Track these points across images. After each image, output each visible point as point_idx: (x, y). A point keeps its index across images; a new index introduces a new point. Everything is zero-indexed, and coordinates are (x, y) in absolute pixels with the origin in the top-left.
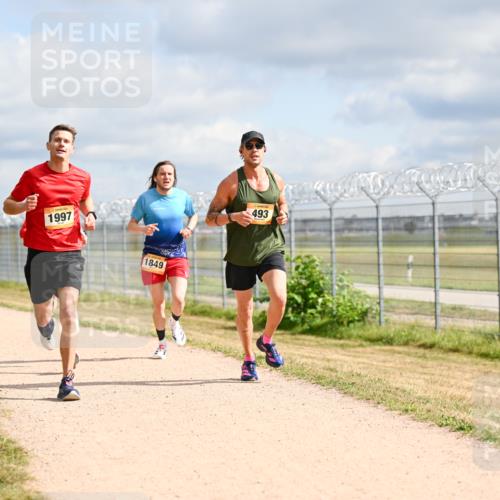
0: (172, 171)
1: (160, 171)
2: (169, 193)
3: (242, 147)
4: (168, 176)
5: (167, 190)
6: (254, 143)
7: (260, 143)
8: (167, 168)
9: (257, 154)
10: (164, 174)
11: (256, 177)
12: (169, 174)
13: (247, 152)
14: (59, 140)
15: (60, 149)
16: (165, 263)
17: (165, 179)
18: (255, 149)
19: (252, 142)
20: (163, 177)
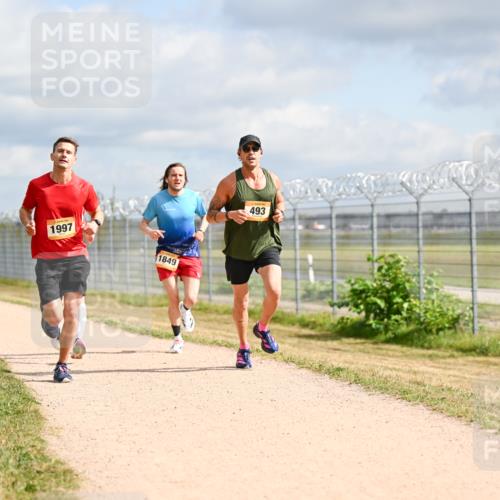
0: (183, 173)
1: (172, 173)
2: (180, 194)
3: (240, 150)
4: (179, 177)
5: (178, 190)
6: (251, 146)
7: (257, 146)
8: (178, 170)
9: (254, 156)
10: (175, 175)
11: (254, 178)
12: (180, 175)
13: (245, 155)
14: (62, 151)
16: (178, 261)
17: (177, 180)
18: (252, 152)
19: (249, 145)
20: (174, 178)
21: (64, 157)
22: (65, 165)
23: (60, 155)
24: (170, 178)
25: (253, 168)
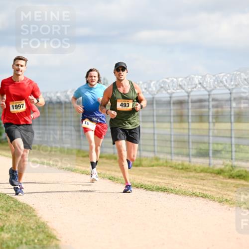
0: (96, 75)
1: (90, 75)
3: (115, 70)
4: (94, 78)
6: (120, 69)
7: (124, 69)
8: (93, 74)
9: (122, 74)
11: (123, 86)
13: (117, 73)
14: (18, 65)
15: (18, 70)
18: (121, 72)
19: (120, 68)
21: (19, 69)
22: (20, 73)
23: (17, 67)
25: (122, 80)
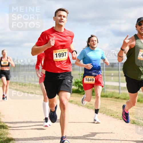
0: (96, 40)
1: (91, 40)
2: (95, 49)
4: (95, 42)
5: (95, 48)
8: (94, 39)
10: (93, 41)
12: (95, 41)
14: (60, 16)
15: (61, 21)
16: (94, 79)
17: (94, 43)
19: (142, 23)
20: (92, 42)
22: (62, 24)
23: (59, 18)
24: (90, 42)
